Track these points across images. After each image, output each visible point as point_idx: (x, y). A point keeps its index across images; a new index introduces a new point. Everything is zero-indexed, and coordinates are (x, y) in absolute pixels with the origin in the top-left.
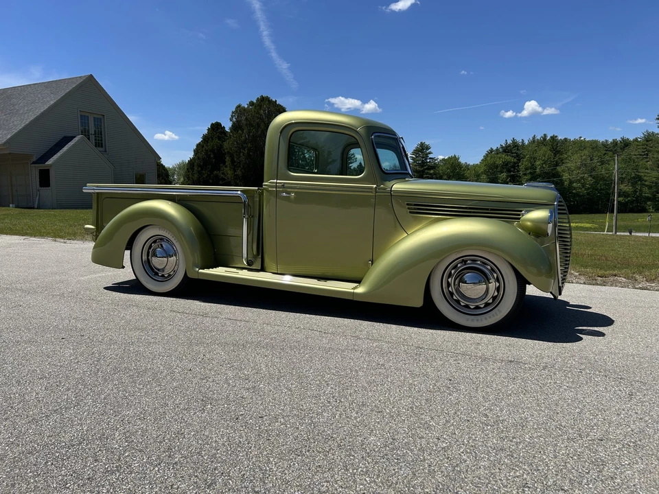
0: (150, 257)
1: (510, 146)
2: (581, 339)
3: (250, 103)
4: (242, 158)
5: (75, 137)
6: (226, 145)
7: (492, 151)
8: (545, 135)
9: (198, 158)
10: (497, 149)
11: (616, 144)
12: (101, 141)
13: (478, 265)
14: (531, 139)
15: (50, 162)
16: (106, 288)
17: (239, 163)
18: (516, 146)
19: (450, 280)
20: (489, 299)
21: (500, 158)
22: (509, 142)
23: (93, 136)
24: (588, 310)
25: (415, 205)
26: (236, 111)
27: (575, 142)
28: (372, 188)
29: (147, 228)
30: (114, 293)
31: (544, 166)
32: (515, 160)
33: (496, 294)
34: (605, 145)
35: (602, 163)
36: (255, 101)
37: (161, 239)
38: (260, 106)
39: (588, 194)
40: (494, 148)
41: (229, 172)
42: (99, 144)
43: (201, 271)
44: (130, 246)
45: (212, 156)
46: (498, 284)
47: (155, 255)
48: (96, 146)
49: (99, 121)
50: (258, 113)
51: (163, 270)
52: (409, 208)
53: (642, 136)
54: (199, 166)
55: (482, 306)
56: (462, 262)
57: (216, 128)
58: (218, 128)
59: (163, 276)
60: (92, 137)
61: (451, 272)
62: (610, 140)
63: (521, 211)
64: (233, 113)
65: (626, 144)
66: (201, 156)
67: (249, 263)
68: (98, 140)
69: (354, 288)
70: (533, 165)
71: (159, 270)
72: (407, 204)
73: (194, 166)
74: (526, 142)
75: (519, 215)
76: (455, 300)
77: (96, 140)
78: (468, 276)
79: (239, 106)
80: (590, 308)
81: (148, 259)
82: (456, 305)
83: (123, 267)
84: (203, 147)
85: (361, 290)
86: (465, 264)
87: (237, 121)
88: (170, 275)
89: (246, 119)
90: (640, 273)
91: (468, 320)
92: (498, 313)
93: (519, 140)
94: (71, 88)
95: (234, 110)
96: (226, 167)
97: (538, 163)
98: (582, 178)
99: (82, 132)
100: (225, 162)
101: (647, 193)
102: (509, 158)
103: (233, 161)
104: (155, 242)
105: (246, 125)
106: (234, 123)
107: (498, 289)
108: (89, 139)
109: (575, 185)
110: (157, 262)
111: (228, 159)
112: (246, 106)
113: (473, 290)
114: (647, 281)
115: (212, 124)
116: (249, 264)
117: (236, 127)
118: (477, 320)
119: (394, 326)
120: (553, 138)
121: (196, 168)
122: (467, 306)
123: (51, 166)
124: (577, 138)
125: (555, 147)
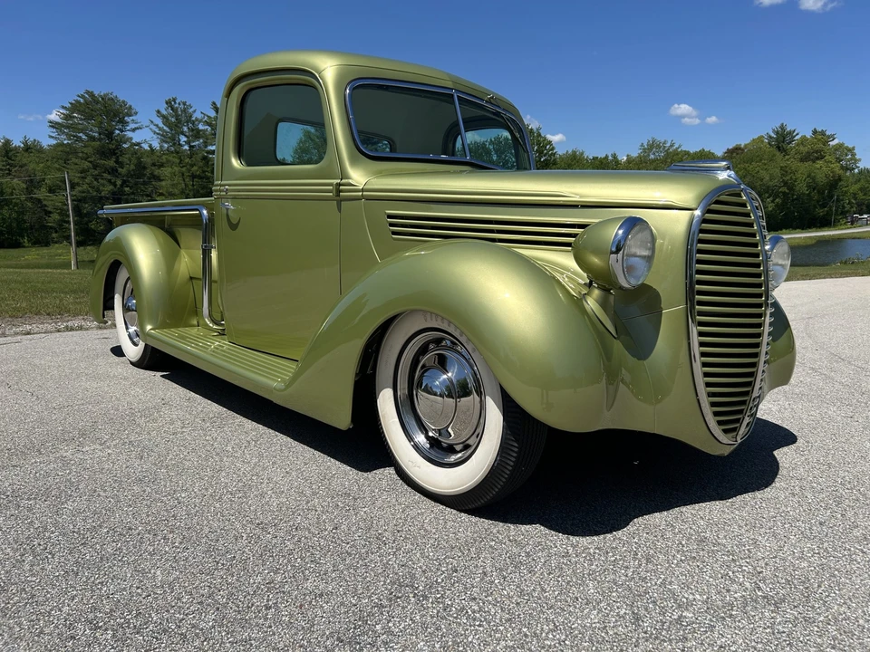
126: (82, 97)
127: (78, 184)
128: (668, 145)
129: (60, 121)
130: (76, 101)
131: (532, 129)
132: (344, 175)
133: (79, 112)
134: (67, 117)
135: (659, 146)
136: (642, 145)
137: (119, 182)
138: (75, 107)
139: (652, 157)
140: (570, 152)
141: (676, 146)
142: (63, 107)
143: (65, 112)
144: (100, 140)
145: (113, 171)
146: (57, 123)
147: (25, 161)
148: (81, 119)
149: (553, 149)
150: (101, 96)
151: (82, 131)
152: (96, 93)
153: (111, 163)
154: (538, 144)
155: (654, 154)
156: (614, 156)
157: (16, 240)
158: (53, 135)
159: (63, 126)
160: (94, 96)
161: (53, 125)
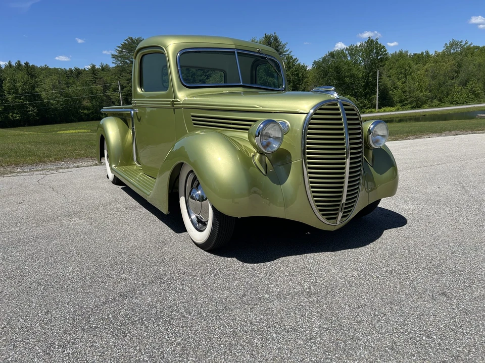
11: (72, 72)
27: (42, 69)
31: (25, 86)
34: (64, 72)
35: (68, 84)
39: (63, 108)
53: (91, 67)
62: (67, 69)
70: (14, 86)
97: (18, 84)
98: (56, 97)
109: (52, 101)
120: (27, 64)
125: (29, 72)
126: (127, 40)
128: (464, 43)
129: (117, 54)
130: (125, 43)
131: (372, 40)
132: (175, 97)
133: (126, 49)
134: (121, 52)
135: (457, 44)
136: (446, 44)
138: (124, 46)
139: (452, 51)
140: (398, 51)
141: (469, 43)
142: (118, 47)
143: (119, 49)
146: (116, 55)
147: (102, 75)
148: (127, 52)
149: (386, 51)
150: (136, 40)
151: (127, 59)
152: (134, 38)
154: (376, 49)
155: (454, 50)
156: (427, 52)
157: (99, 116)
158: (114, 62)
159: (118, 57)
160: (132, 39)
161: (114, 56)
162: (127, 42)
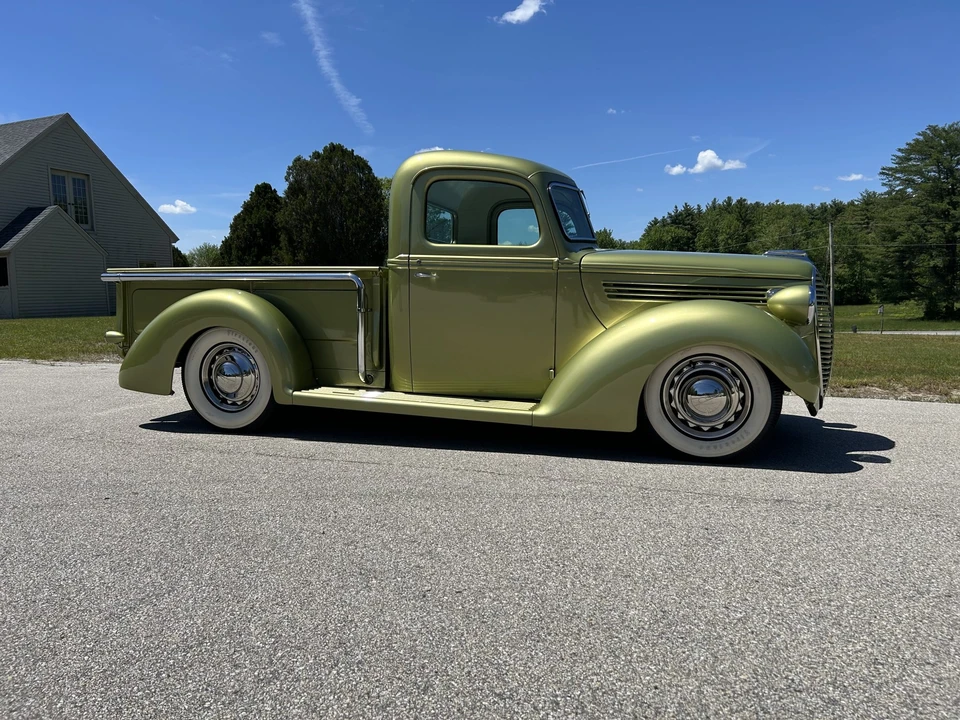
0: (213, 377)
1: (681, 214)
2: (861, 468)
3: (314, 154)
4: (306, 236)
5: (44, 208)
6: (280, 217)
7: (656, 221)
8: (729, 198)
9: (238, 237)
10: (664, 220)
11: (826, 210)
12: (86, 213)
13: (713, 367)
14: (710, 203)
15: (7, 247)
16: (144, 426)
17: (301, 242)
18: (689, 215)
19: (672, 391)
20: (729, 416)
21: (668, 232)
22: (681, 208)
23: (73, 207)
24: (854, 430)
25: (615, 285)
26: (294, 166)
27: (770, 208)
28: (552, 262)
29: (209, 332)
30: (159, 433)
31: (730, 241)
32: (690, 235)
33: (740, 408)
34: (810, 210)
35: (808, 236)
36: (321, 152)
37: (230, 348)
38: (330, 160)
40: (660, 219)
41: (286, 257)
42: (82, 218)
43: (296, 393)
44: (181, 362)
45: (258, 233)
46: (742, 394)
47: (221, 372)
48: (77, 221)
49: (81, 185)
50: (328, 169)
51: (235, 395)
52: (606, 291)
53: (860, 197)
54: (239, 248)
55: (720, 427)
56: (689, 365)
57: (263, 192)
58: (266, 193)
59: (234, 404)
60: (72, 209)
61: (673, 380)
62: (818, 205)
63: (766, 290)
64: (289, 168)
65: (838, 209)
66: (241, 234)
67: (368, 380)
68: (81, 213)
69: (532, 409)
70: (714, 241)
71: (227, 394)
72: (604, 285)
73: (231, 249)
74: (704, 209)
75: (763, 296)
76: (681, 420)
77: (76, 212)
78: (698, 385)
79: (298, 159)
80: (855, 427)
81: (210, 380)
82: (681, 426)
83: (172, 393)
84: (244, 220)
85: (543, 410)
86: (694, 368)
87: (296, 181)
88: (245, 402)
89: (310, 178)
90: (898, 380)
91: (701, 448)
92: (745, 435)
93: (693, 205)
94: (36, 135)
95: (291, 165)
96: (281, 249)
97: (720, 238)
99: (56, 200)
100: (280, 242)
101: (871, 276)
102: (680, 232)
103: (291, 241)
104: (220, 353)
105: (310, 186)
106: (291, 184)
107: (742, 401)
108: (66, 211)
110: (225, 383)
111: (283, 238)
112: (309, 159)
113: (708, 404)
114: (910, 390)
115: (257, 187)
116: (367, 382)
117: (293, 190)
118: (715, 447)
119: (595, 461)
120: (741, 202)
121: (234, 252)
122: (698, 428)
123: (8, 253)
124: (773, 201)
125: (743, 215)
126: (923, 134)
127: (900, 234)
129: (894, 166)
130: (917, 141)
133: (919, 152)
134: (902, 160)
137: (948, 227)
138: (915, 148)
142: (900, 150)
143: (900, 154)
144: (935, 179)
145: (945, 215)
146: (891, 169)
148: (919, 160)
150: (945, 129)
152: (940, 127)
153: (944, 205)
158: (885, 182)
159: (895, 171)
160: (936, 130)
161: (885, 172)
162: (921, 138)
